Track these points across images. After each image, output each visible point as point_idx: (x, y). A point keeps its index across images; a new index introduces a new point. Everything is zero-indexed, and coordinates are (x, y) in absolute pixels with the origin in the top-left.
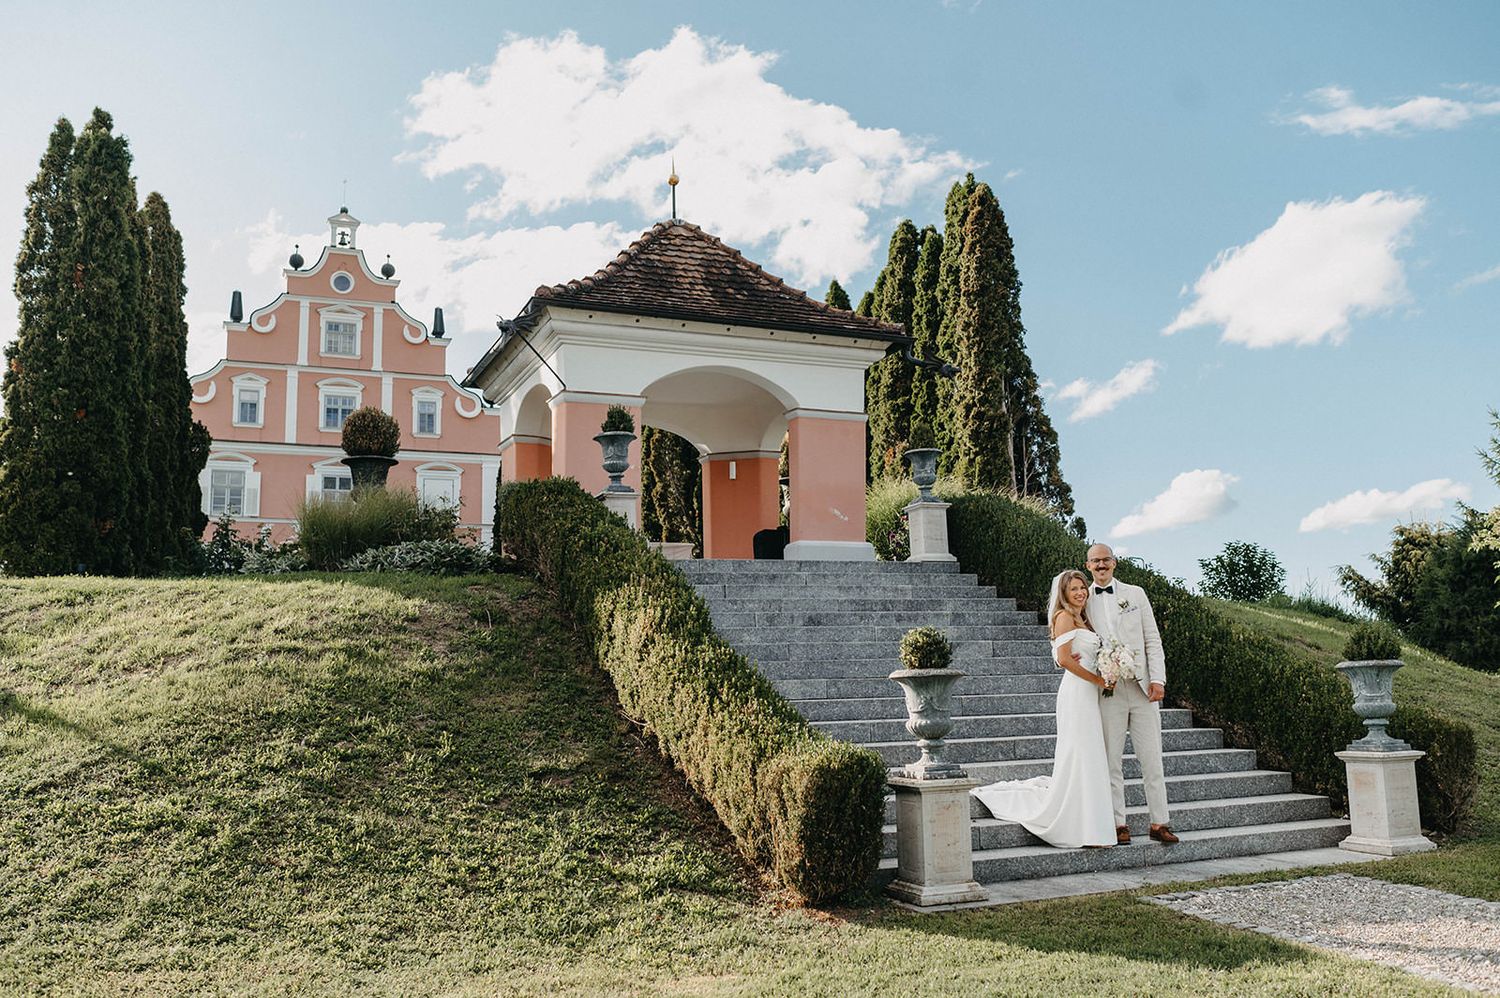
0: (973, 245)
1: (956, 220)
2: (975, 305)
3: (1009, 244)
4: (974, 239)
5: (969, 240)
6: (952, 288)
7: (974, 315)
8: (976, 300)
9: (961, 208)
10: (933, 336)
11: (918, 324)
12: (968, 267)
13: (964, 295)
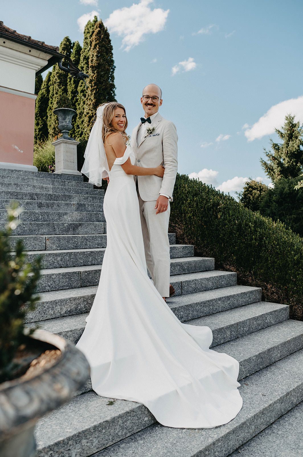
0: (96, 45)
1: (88, 35)
2: (95, 72)
3: (111, 48)
4: (96, 43)
5: (94, 43)
6: (85, 66)
7: (94, 76)
8: (96, 70)
9: (91, 30)
10: (76, 87)
11: (70, 82)
12: (93, 55)
13: (91, 67)
